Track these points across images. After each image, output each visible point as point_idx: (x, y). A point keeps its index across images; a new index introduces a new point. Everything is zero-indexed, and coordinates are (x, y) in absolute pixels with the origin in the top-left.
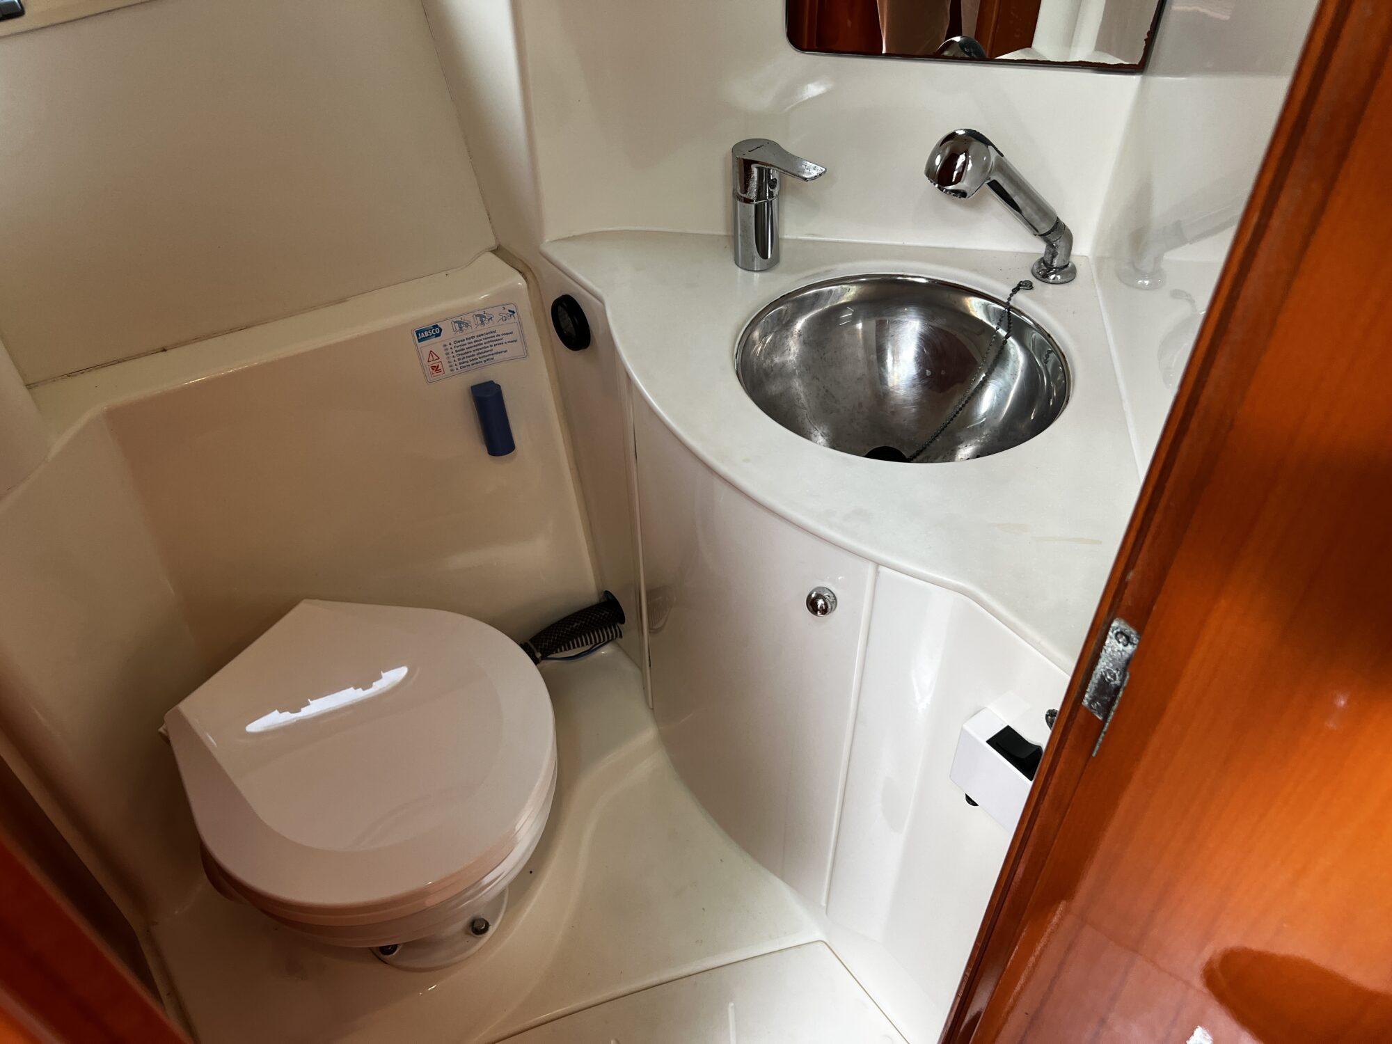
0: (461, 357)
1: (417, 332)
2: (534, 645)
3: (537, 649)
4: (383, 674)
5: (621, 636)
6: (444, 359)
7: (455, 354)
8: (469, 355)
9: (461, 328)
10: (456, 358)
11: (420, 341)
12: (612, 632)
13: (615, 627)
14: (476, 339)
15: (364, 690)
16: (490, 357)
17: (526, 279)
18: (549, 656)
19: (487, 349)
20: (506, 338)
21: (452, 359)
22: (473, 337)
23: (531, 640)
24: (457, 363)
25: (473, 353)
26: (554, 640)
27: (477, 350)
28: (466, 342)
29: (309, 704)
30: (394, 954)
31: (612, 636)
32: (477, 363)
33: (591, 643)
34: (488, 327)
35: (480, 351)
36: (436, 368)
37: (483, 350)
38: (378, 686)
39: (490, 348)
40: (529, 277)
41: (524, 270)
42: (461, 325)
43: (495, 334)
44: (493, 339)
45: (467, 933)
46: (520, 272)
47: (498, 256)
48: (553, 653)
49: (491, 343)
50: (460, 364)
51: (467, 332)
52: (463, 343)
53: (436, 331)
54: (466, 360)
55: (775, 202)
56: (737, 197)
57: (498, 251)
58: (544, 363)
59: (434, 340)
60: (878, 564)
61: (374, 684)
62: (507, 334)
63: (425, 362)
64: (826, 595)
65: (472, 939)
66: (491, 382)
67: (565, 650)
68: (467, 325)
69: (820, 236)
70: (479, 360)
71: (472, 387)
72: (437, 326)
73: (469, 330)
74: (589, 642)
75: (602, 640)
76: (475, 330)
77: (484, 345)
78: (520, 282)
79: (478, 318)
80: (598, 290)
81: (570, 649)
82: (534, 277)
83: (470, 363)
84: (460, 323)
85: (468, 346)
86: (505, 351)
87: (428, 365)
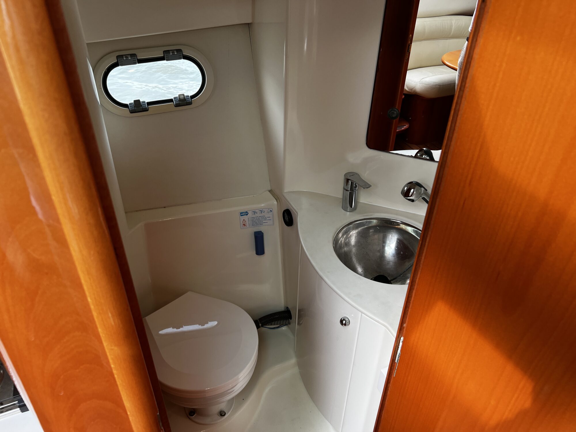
0: (253, 222)
1: (241, 213)
2: (260, 321)
3: (260, 322)
4: (209, 322)
5: (290, 324)
6: (247, 222)
7: (251, 221)
8: (255, 222)
9: (254, 213)
10: (251, 223)
11: (241, 216)
12: (287, 322)
13: (288, 320)
14: (259, 217)
15: (201, 326)
16: (262, 224)
17: (277, 201)
18: (264, 326)
19: (261, 221)
20: (268, 219)
21: (250, 223)
22: (258, 217)
23: (259, 319)
24: (251, 224)
25: (257, 222)
26: (266, 320)
27: (258, 221)
28: (255, 218)
29: (183, 327)
30: (193, 416)
31: (287, 323)
32: (257, 225)
33: (279, 324)
34: (263, 214)
35: (259, 221)
36: (244, 225)
37: (260, 221)
38: (206, 326)
39: (262, 221)
40: (278, 201)
41: (277, 199)
42: (255, 212)
43: (265, 217)
44: (264, 218)
45: (218, 415)
46: (276, 199)
47: (270, 193)
48: (265, 325)
49: (263, 219)
50: (252, 224)
51: (256, 215)
52: (254, 218)
53: (246, 213)
54: (254, 223)
55: (356, 192)
56: (344, 189)
57: (270, 191)
58: (278, 228)
59: (246, 216)
60: (362, 313)
61: (205, 325)
62: (268, 217)
63: (241, 222)
64: (347, 319)
65: (219, 417)
66: (261, 231)
67: (270, 325)
68: (256, 213)
69: (372, 203)
70: (258, 224)
71: (255, 232)
72: (247, 212)
73: (257, 214)
74: (278, 324)
75: (283, 324)
76: (259, 214)
77: (260, 220)
78: (275, 203)
79: (260, 211)
80: (297, 210)
81: (271, 325)
82: (280, 201)
83: (255, 225)
84: (254, 212)
85: (256, 219)
86: (267, 222)
87: (242, 223)
